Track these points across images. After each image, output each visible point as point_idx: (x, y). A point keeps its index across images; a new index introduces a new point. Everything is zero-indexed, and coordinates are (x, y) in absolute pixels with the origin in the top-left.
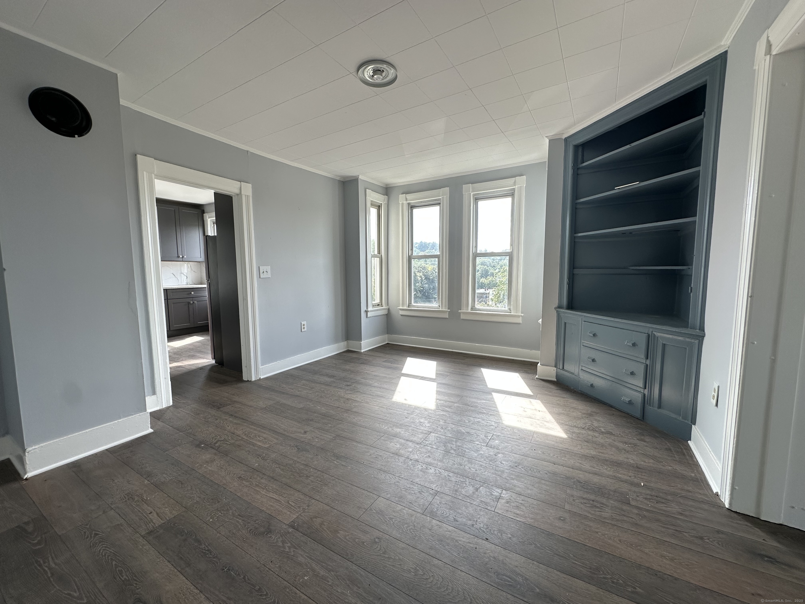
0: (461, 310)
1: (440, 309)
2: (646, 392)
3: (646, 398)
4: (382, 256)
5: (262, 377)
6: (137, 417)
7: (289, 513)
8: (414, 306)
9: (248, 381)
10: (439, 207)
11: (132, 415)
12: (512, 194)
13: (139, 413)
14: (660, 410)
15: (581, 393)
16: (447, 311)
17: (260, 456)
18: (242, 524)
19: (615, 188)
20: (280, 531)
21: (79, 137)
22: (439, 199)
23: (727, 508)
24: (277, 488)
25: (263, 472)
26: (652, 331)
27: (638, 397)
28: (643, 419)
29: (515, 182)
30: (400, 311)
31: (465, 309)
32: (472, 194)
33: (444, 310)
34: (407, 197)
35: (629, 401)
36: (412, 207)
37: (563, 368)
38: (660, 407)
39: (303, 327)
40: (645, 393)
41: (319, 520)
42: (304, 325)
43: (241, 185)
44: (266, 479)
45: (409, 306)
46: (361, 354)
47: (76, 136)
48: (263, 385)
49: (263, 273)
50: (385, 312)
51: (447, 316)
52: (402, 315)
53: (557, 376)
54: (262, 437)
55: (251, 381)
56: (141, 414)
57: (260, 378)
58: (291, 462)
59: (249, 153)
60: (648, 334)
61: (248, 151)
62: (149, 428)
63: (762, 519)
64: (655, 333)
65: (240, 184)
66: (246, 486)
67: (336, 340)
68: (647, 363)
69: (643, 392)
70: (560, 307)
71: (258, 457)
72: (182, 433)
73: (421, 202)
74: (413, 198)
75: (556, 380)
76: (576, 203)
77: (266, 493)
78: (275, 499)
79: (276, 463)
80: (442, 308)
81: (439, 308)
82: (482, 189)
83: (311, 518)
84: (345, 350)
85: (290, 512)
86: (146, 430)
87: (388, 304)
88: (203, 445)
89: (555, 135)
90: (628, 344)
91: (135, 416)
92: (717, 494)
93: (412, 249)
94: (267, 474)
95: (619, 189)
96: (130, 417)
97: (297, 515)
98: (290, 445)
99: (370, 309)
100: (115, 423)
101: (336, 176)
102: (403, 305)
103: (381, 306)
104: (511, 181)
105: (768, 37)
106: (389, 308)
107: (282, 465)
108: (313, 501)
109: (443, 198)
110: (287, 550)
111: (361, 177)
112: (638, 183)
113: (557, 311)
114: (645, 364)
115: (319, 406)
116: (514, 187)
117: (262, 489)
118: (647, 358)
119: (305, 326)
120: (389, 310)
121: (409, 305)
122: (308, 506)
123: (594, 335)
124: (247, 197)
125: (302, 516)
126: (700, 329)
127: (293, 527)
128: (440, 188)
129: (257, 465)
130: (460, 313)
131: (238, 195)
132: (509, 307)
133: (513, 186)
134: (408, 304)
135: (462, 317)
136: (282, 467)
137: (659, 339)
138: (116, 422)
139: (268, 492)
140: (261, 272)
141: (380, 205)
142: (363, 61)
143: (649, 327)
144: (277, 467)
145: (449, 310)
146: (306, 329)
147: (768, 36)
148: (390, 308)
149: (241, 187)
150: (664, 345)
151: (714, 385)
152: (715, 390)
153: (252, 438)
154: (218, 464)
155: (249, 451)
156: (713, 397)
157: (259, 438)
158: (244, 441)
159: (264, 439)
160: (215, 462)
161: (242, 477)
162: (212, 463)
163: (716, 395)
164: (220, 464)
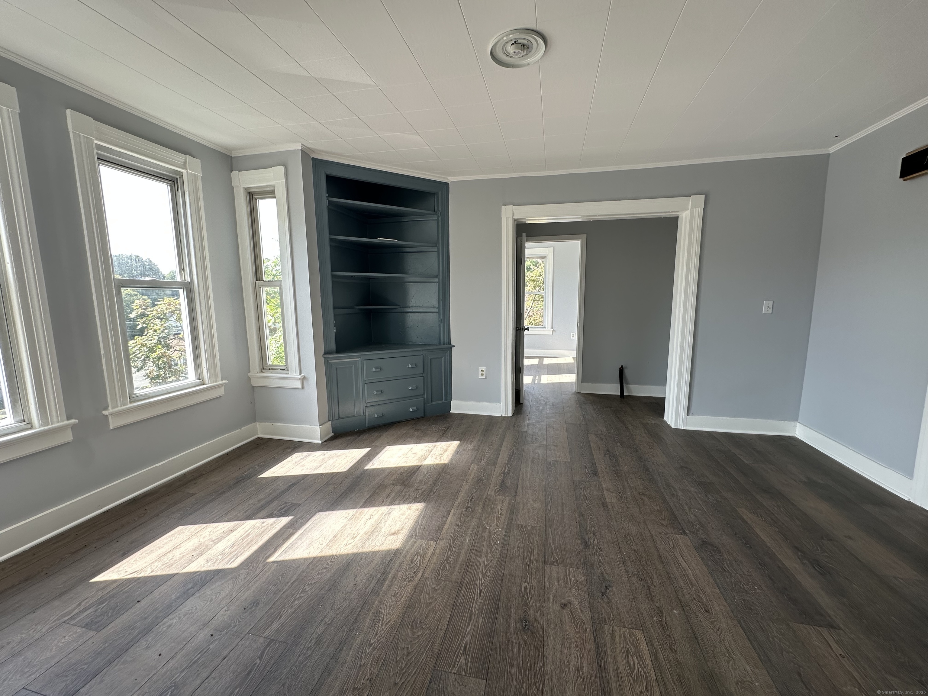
2: (425, 396)
3: (425, 400)
7: (680, 541)
14: (433, 403)
17: (661, 621)
18: (725, 563)
20: (695, 537)
23: (512, 416)
24: (674, 565)
25: (675, 593)
28: (425, 415)
33: (56, 425)
35: (416, 409)
41: (663, 522)
44: (678, 583)
51: (69, 437)
58: (634, 579)
60: (422, 355)
66: (704, 593)
70: (328, 353)
71: (666, 623)
75: (333, 434)
77: (688, 570)
78: (683, 558)
79: (650, 593)
83: (667, 526)
85: (678, 541)
92: (502, 416)
94: (673, 588)
97: (674, 535)
98: (608, 603)
104: (180, 158)
107: (647, 583)
108: (653, 533)
110: (698, 526)
117: (690, 576)
118: (424, 372)
122: (660, 533)
125: (672, 532)
127: (684, 531)
129: (675, 611)
135: (113, 424)
136: (649, 582)
139: (685, 569)
144: (655, 586)
145: (72, 422)
151: (480, 369)
152: (482, 371)
153: (646, 676)
154: (732, 666)
155: (670, 648)
156: (482, 375)
157: (634, 665)
158: (665, 684)
159: (629, 656)
160: (736, 677)
161: (704, 609)
162: (742, 678)
163: (484, 373)
164: (728, 663)
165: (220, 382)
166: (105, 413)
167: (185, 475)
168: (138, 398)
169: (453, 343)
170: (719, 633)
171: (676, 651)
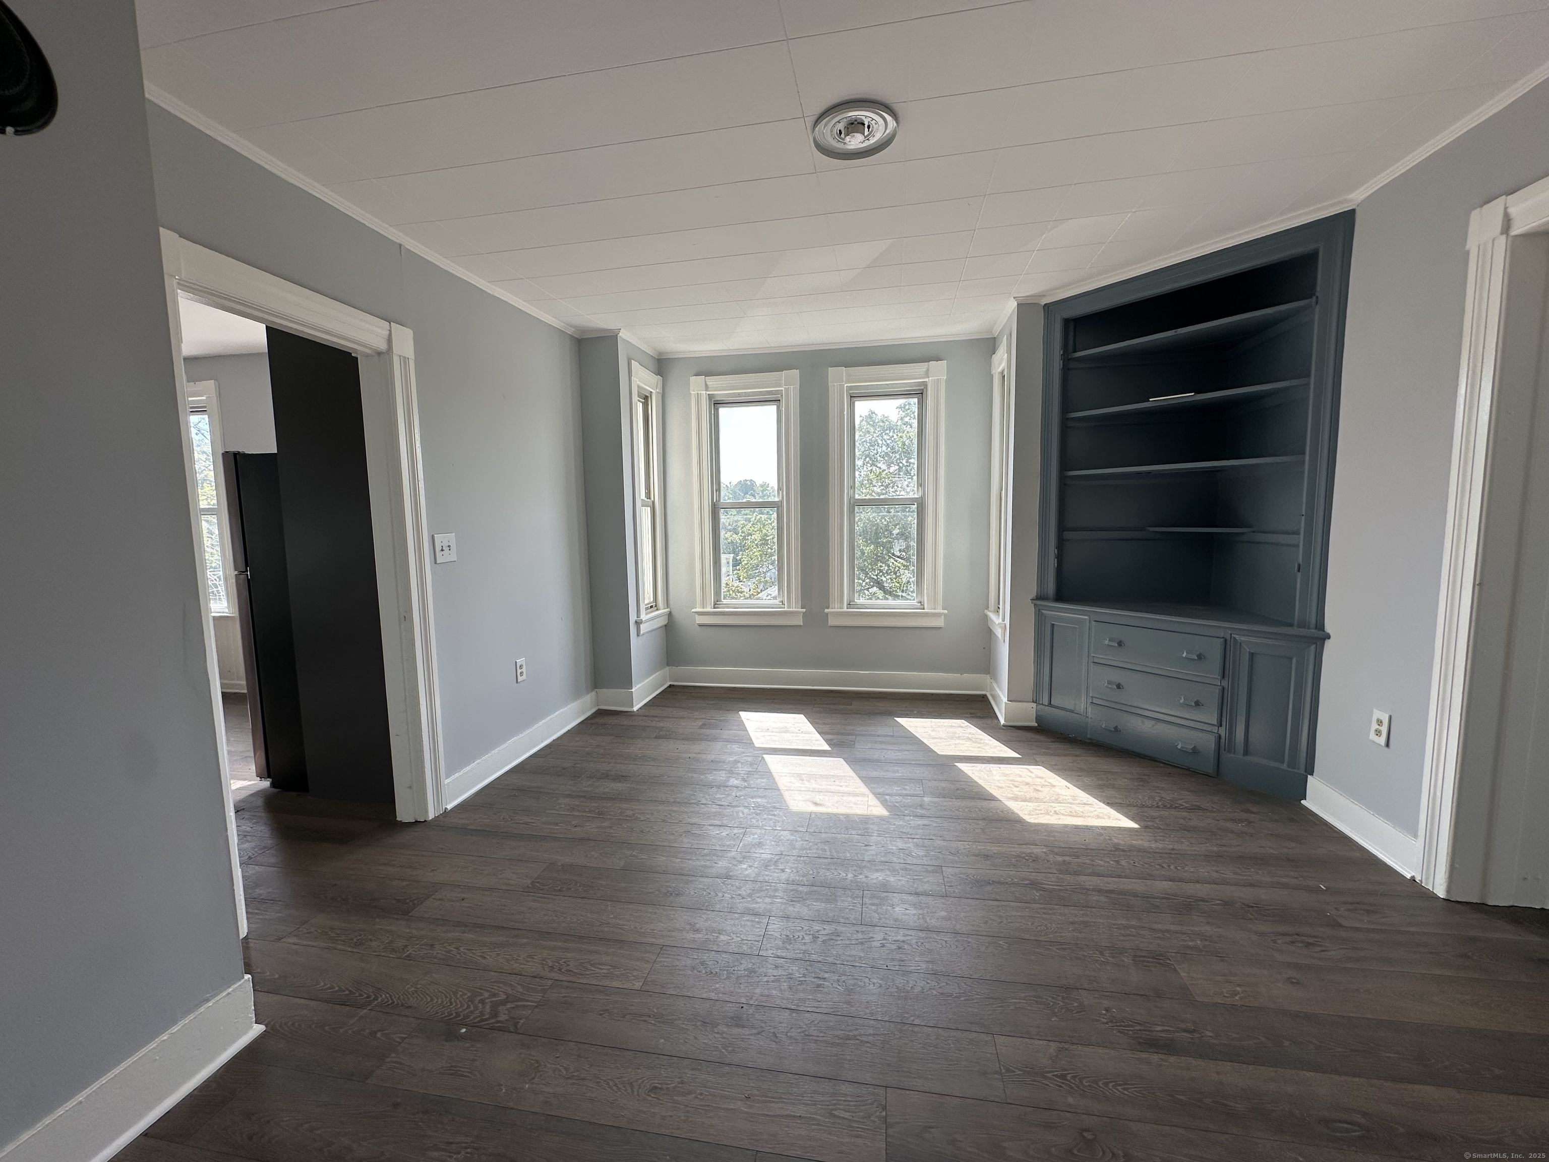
0: (828, 608)
1: (786, 609)
2: (1222, 731)
3: (1223, 741)
4: (653, 502)
5: (449, 807)
6: (222, 1001)
8: (727, 605)
9: (416, 821)
10: (775, 407)
11: (207, 1000)
12: (920, 393)
13: (225, 990)
14: (1248, 758)
15: (1092, 743)
16: (799, 612)
19: (1151, 400)
21: (17, 133)
22: (777, 392)
23: (1443, 899)
26: (1231, 634)
27: (1207, 742)
28: (1218, 775)
29: (928, 370)
30: (696, 615)
31: (836, 607)
32: (846, 385)
33: (794, 609)
34: (707, 383)
35: (1192, 749)
36: (716, 404)
37: (1050, 704)
38: (1246, 752)
39: (519, 671)
40: (1219, 733)
41: (938, 1134)
42: (521, 667)
43: (390, 331)
45: (716, 606)
46: (632, 715)
47: (10, 130)
48: (469, 827)
49: (442, 550)
50: (663, 621)
51: (799, 621)
52: (700, 625)
53: (1038, 718)
54: (601, 964)
55: (425, 821)
56: (230, 990)
57: (446, 808)
59: (402, 247)
60: (1223, 638)
61: (400, 245)
62: (252, 1023)
63: (1489, 904)
64: (1237, 637)
65: (389, 328)
67: (576, 694)
68: (1223, 684)
69: (1216, 731)
70: (1041, 597)
71: (645, 1021)
72: (365, 1011)
73: (739, 395)
74: (720, 386)
75: (1036, 725)
76: (1067, 419)
80: (789, 607)
81: (782, 606)
82: (865, 376)
84: (593, 710)
86: (245, 1033)
87: (668, 605)
88: (464, 1030)
89: (1034, 296)
90: (1190, 656)
91: (213, 1001)
92: (1413, 879)
93: (718, 490)
95: (1155, 401)
96: (202, 1009)
99: (644, 617)
100: (164, 1041)
101: (567, 325)
102: (703, 605)
103: (656, 608)
104: (921, 368)
105: (1506, 208)
106: (670, 612)
109: (787, 390)
111: (622, 334)
112: (1193, 394)
113: (1035, 604)
114: (1220, 687)
115: (664, 856)
116: (926, 380)
118: (1223, 677)
119: (524, 670)
120: (670, 615)
121: (715, 604)
123: (1120, 644)
124: (404, 360)
126: (1316, 628)
128: (780, 370)
130: (827, 614)
131: (379, 354)
132: (919, 599)
133: (924, 378)
134: (714, 602)
135: (832, 622)
137: (1242, 644)
138: (165, 1037)
140: (438, 548)
141: (649, 396)
142: (846, 98)
143: (1227, 628)
145: (804, 610)
146: (524, 677)
147: (1507, 205)
148: (673, 613)
149: (390, 335)
150: (1252, 655)
151: (1378, 714)
152: (1380, 722)
153: (582, 975)
154: (560, 1070)
155: (608, 1010)
156: (1378, 733)
157: (597, 968)
158: (567, 987)
159: (610, 967)
160: (545, 1066)
161: (659, 1086)
162: (542, 1073)
163: (1384, 729)
164: (565, 1069)
165: (942, 611)
166: (826, 610)
167: (880, 693)
168: (859, 606)
169: (1328, 628)
170: (611, 1083)
171: (601, 1015)
